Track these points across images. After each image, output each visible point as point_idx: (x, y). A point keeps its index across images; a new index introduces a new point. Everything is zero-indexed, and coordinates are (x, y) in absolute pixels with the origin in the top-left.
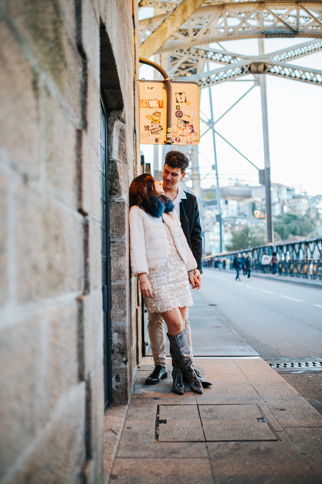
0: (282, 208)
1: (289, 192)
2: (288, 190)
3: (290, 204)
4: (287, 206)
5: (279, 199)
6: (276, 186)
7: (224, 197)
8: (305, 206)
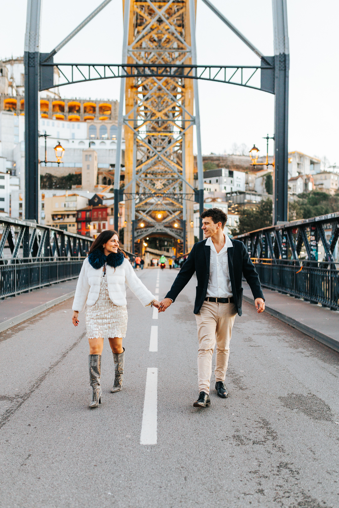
0: (306, 185)
1: (312, 165)
2: (312, 163)
3: (315, 180)
4: (312, 182)
5: (299, 173)
6: (297, 156)
7: (227, 167)
8: (334, 184)
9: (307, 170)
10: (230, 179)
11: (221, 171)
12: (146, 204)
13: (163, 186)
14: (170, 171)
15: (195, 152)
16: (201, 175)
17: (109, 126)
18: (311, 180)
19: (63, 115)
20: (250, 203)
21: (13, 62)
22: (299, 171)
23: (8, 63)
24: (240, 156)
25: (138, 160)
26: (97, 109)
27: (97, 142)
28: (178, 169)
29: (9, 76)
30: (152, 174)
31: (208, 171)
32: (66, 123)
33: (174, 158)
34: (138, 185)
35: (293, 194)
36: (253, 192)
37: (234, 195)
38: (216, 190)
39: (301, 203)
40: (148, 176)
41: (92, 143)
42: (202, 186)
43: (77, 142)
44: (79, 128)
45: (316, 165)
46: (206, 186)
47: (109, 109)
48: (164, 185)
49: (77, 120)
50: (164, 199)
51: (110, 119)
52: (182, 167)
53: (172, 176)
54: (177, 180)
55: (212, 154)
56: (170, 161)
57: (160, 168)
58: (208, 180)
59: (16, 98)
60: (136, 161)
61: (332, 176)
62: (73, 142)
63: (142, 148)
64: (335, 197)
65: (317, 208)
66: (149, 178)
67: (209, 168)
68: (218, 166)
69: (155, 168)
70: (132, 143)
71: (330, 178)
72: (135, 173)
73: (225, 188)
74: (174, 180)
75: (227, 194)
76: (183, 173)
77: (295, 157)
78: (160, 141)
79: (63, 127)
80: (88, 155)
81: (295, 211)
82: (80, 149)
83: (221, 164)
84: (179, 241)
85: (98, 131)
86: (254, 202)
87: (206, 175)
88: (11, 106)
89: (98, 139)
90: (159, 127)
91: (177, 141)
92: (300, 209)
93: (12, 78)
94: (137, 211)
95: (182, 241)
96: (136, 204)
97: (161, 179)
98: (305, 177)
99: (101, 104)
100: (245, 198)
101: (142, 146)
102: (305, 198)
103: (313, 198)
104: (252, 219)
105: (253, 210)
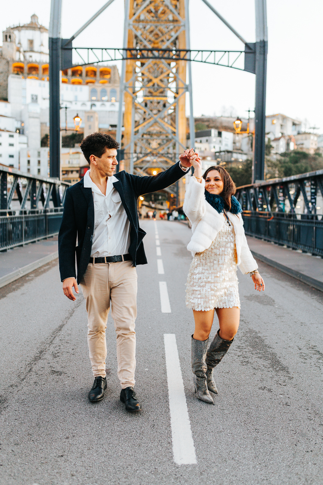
0: (288, 145)
1: (294, 127)
2: (294, 124)
3: (297, 140)
4: (294, 142)
5: (282, 134)
6: (280, 118)
7: (216, 128)
8: (314, 144)
9: (290, 131)
10: (219, 138)
11: (210, 132)
12: (143, 162)
13: (158, 146)
14: (164, 132)
15: (188, 114)
16: (192, 135)
17: (108, 89)
18: (292, 140)
19: (67, 78)
20: (236, 161)
21: (20, 28)
22: (282, 131)
23: (15, 29)
24: (228, 117)
25: (136, 122)
26: (98, 74)
27: (98, 104)
28: (172, 131)
29: (17, 42)
30: (149, 134)
31: (199, 131)
32: (70, 86)
33: (168, 120)
34: (136, 145)
35: (276, 153)
36: (240, 151)
37: (222, 153)
38: (206, 149)
39: (283, 161)
40: (145, 136)
41: (93, 105)
42: (193, 145)
43: (79, 104)
44: (81, 90)
45: (297, 127)
46: (197, 145)
47: (109, 73)
48: (159, 144)
49: (80, 83)
50: (159, 157)
51: (110, 82)
52: (175, 128)
53: (167, 137)
54: (171, 140)
55: (203, 115)
56: (164, 123)
57: (155, 129)
58: (199, 139)
59: (23, 62)
60: (134, 122)
61: (312, 137)
62: (76, 104)
63: (140, 111)
64: (314, 156)
65: (297, 167)
66: (145, 139)
67: (200, 129)
68: (208, 126)
69: (151, 129)
70: (131, 106)
71: (310, 138)
72: (133, 133)
73: (214, 147)
74: (168, 140)
75: (216, 153)
76: (176, 134)
77: (278, 118)
78: (156, 104)
79: (67, 89)
80: (90, 116)
81: (277, 169)
82: (82, 111)
83: (211, 125)
84: (172, 196)
85: (99, 94)
86: (240, 160)
87: (198, 135)
88: (19, 69)
89: (98, 101)
90: (156, 91)
91: (171, 105)
92: (282, 167)
93: (19, 43)
94: (135, 168)
95: (175, 195)
96: (134, 162)
97: (156, 139)
98: (287, 138)
99: (102, 69)
100: (232, 157)
101: (139, 109)
102: (287, 156)
103: (294, 157)
104: (238, 176)
105: (239, 168)
